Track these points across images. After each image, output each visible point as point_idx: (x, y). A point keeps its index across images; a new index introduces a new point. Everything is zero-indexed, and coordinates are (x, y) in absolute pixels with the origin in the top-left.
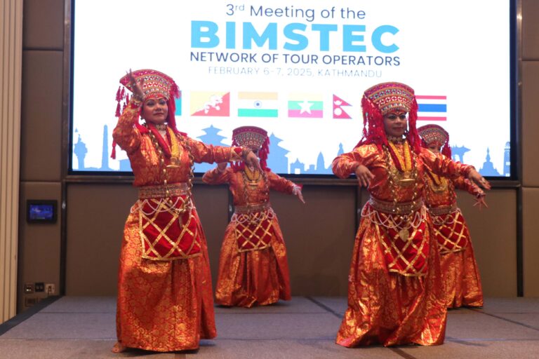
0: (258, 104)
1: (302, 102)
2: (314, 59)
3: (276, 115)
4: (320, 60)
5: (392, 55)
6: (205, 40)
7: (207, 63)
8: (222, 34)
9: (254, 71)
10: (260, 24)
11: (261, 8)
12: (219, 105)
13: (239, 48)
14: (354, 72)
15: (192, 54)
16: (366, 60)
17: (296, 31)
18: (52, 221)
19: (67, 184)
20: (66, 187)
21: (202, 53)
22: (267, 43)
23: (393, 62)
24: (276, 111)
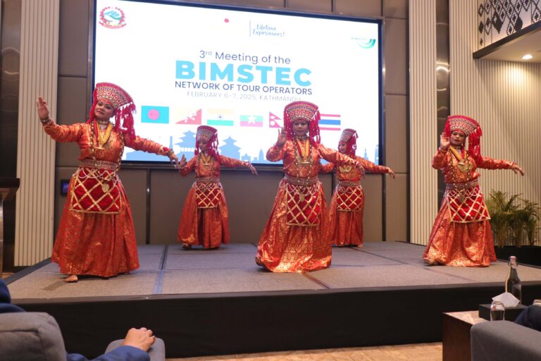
0: (220, 117)
1: (250, 116)
2: (257, 88)
3: (232, 125)
4: (261, 90)
5: (307, 88)
6: (185, 73)
7: (187, 89)
8: (196, 70)
9: (218, 96)
10: (222, 64)
11: (223, 54)
12: (195, 117)
13: (208, 80)
14: (283, 98)
15: (176, 83)
16: (291, 90)
17: (246, 70)
21: (183, 82)
22: (226, 77)
23: (307, 92)
24: (232, 122)
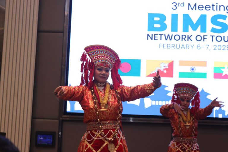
0: (193, 69)
1: (224, 68)
3: (205, 77)
6: (157, 26)
7: (158, 42)
8: (168, 22)
9: (190, 47)
10: (195, 16)
11: (195, 5)
12: (166, 69)
13: (180, 32)
15: (148, 35)
17: (220, 20)
18: (52, 146)
19: (63, 121)
20: (62, 123)
21: (155, 35)
22: (199, 28)
24: (205, 74)
